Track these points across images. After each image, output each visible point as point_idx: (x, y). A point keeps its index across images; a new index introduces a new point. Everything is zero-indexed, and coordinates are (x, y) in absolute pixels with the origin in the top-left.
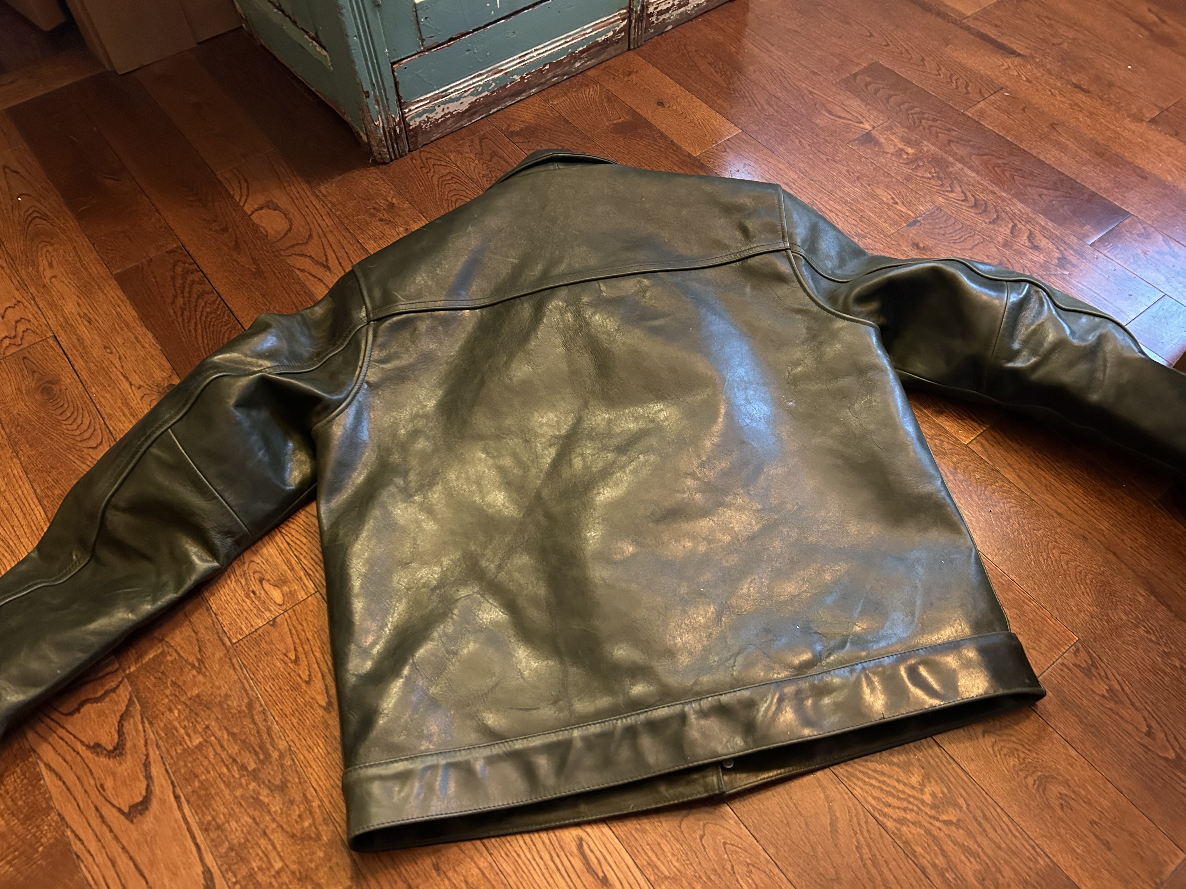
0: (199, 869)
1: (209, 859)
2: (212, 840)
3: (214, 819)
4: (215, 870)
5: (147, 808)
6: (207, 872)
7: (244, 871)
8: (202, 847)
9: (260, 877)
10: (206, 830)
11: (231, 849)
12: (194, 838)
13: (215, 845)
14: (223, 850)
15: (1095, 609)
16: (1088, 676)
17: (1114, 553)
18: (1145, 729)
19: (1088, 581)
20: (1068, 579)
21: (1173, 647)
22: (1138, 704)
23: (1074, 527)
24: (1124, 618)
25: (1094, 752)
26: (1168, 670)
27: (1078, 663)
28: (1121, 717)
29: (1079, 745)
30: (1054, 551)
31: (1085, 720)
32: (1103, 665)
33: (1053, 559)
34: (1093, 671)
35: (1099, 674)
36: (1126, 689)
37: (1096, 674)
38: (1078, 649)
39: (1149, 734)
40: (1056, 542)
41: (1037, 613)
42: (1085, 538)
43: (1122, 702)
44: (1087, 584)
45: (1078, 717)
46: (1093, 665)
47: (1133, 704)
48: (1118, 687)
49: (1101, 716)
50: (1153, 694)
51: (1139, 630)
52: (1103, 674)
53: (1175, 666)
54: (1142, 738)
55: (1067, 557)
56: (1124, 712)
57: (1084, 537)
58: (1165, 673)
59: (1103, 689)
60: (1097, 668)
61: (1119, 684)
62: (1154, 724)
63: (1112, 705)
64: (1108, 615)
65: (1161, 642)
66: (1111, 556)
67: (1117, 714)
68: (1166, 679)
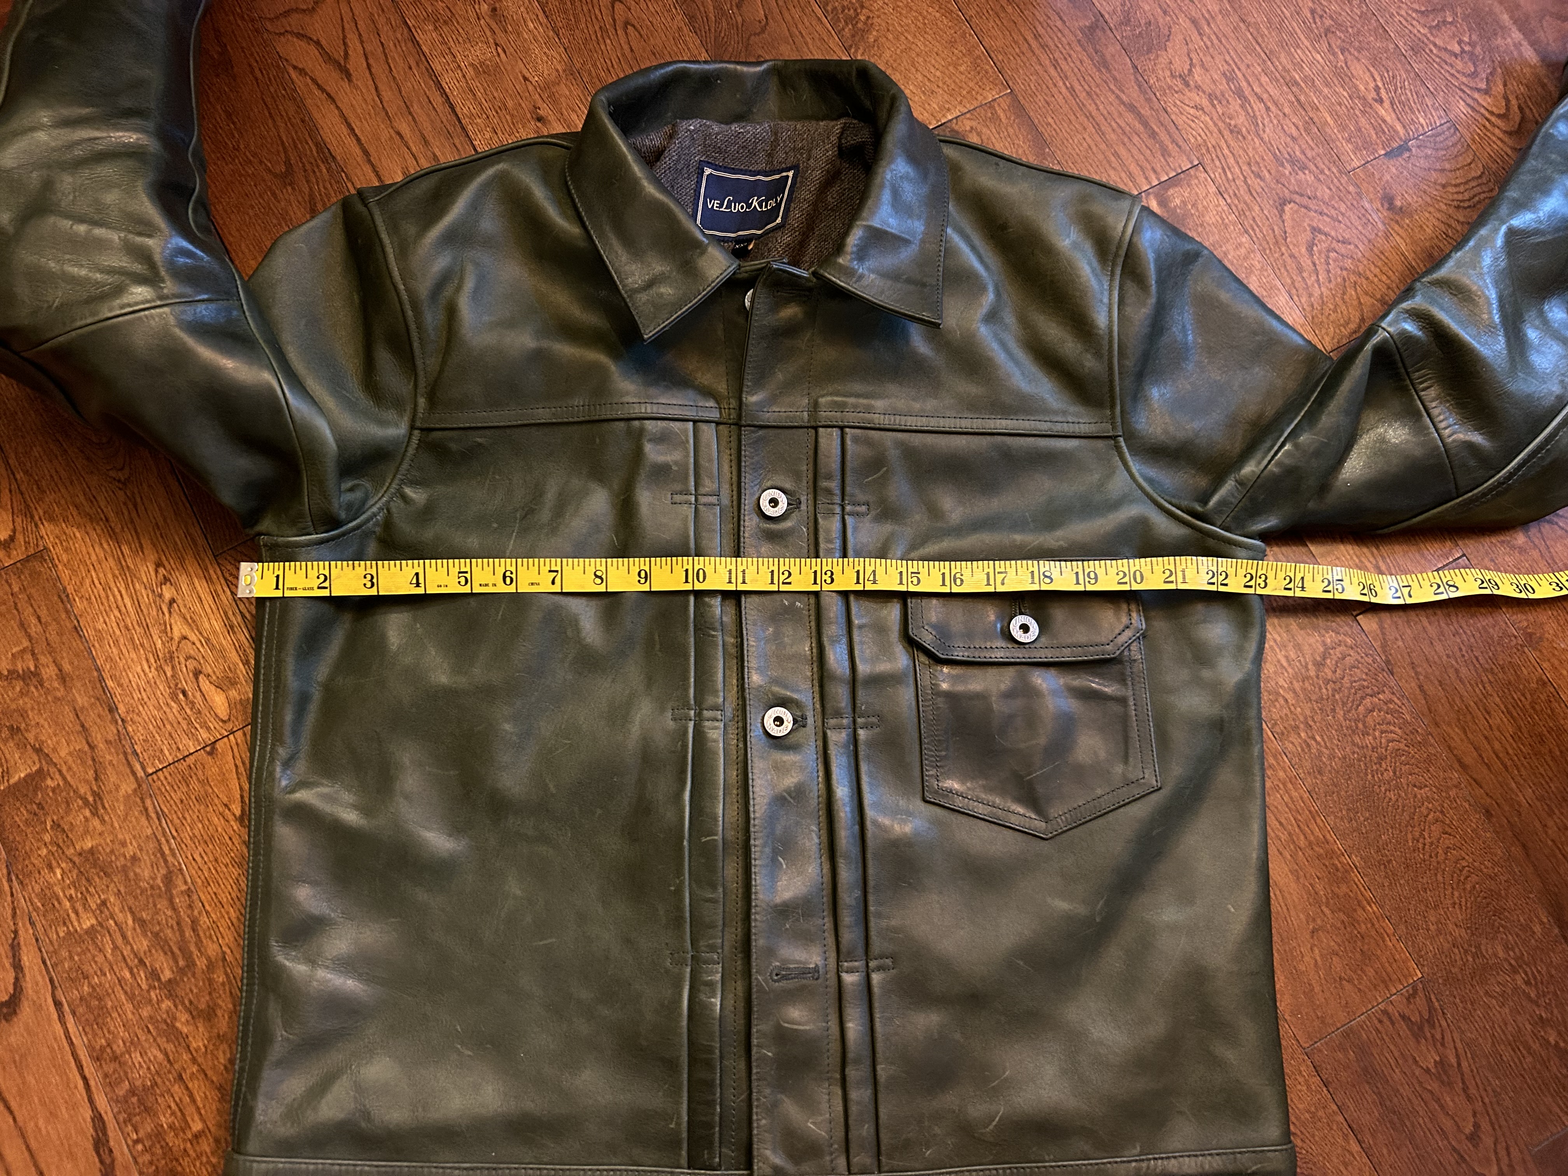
0: (88, 1114)
1: (102, 1102)
2: (106, 1076)
3: (109, 1045)
4: (109, 1118)
5: (15, 1012)
6: (98, 1119)
7: (148, 1127)
8: (92, 1083)
9: (170, 1138)
10: (96, 1057)
11: (132, 1092)
12: (80, 1068)
13: (110, 1083)
14: (121, 1091)
15: (1463, 933)
16: (1416, 1037)
17: (1524, 846)
18: (1469, 1129)
19: (1468, 887)
20: (1440, 878)
21: (1555, 1011)
22: (1473, 1091)
23: (1479, 792)
24: (1501, 954)
25: (1385, 1151)
26: (1536, 1046)
27: (1407, 1012)
28: (1442, 1107)
29: (1368, 1139)
30: (1433, 828)
31: (1388, 1103)
32: (1444, 1023)
33: (1428, 840)
34: (1426, 1029)
35: (1433, 1036)
36: (1464, 1064)
37: (1428, 1035)
38: (1415, 991)
39: (1474, 1138)
40: (1442, 812)
41: (1373, 925)
42: (1488, 814)
43: (1450, 1084)
44: (1464, 889)
45: (1379, 1094)
46: (1431, 1022)
47: (1465, 1090)
48: (1453, 1061)
49: (1414, 1100)
50: (1498, 1078)
51: (1518, 977)
52: (1438, 1036)
53: (1548, 1042)
54: (1460, 1142)
55: (1448, 841)
56: (1448, 1099)
57: (1487, 811)
58: (1529, 1049)
59: (1430, 1059)
60: (1433, 1026)
61: (1457, 1056)
62: (1485, 1125)
63: (1434, 1086)
64: (1478, 947)
65: (1541, 1002)
66: (1517, 850)
67: (1438, 1101)
68: (1529, 1059)
